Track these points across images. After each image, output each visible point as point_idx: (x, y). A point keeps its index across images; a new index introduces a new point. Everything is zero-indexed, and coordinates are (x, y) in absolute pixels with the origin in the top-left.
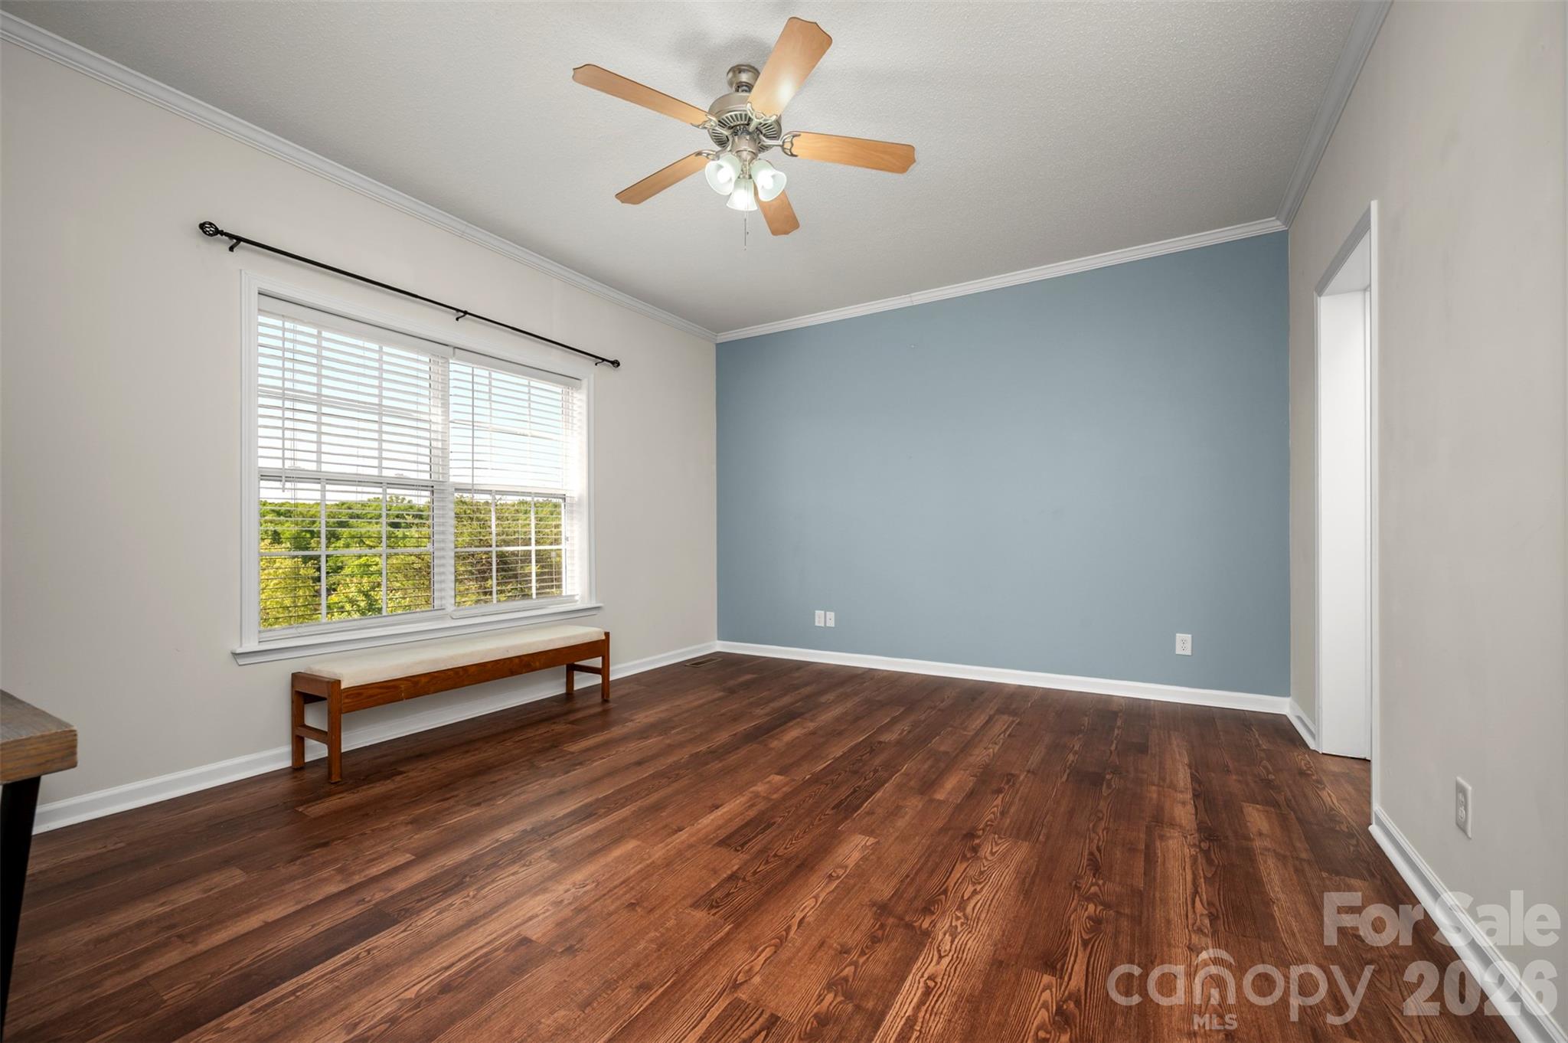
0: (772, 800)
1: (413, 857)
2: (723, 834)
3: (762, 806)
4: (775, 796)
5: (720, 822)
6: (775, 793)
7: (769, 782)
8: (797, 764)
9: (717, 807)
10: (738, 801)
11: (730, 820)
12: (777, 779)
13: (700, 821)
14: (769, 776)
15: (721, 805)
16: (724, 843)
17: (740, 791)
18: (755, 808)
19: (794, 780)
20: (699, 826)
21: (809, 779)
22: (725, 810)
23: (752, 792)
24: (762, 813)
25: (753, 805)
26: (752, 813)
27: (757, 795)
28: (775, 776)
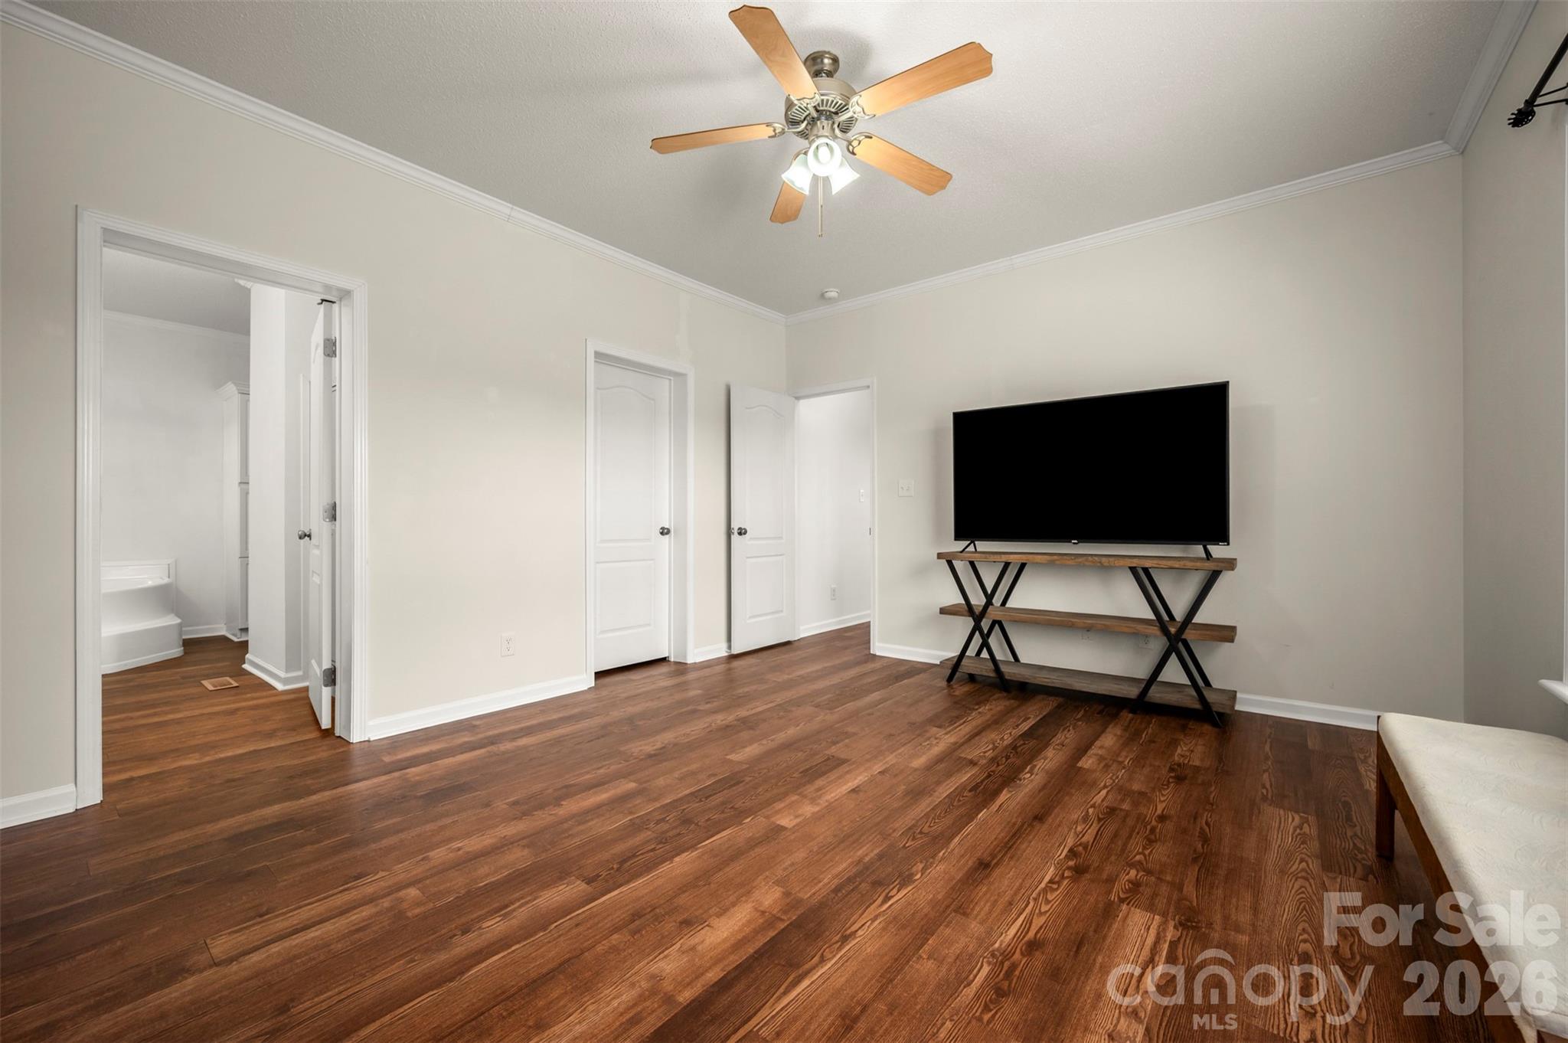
0: (799, 795)
1: (1080, 764)
2: (845, 768)
3: (810, 789)
4: (795, 798)
5: (848, 776)
6: (793, 802)
7: (797, 817)
8: (753, 843)
9: (853, 791)
10: (832, 795)
11: (840, 777)
12: (786, 821)
13: (866, 778)
14: (794, 827)
15: (849, 792)
16: (844, 762)
17: (831, 808)
18: (817, 787)
19: (767, 817)
20: (866, 774)
21: (747, 818)
22: (844, 788)
23: (818, 804)
24: (811, 781)
25: (819, 789)
26: (820, 782)
27: (813, 801)
28: (787, 826)
